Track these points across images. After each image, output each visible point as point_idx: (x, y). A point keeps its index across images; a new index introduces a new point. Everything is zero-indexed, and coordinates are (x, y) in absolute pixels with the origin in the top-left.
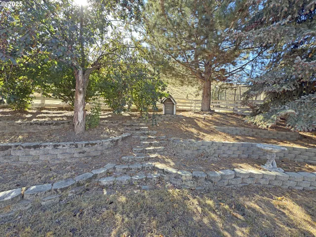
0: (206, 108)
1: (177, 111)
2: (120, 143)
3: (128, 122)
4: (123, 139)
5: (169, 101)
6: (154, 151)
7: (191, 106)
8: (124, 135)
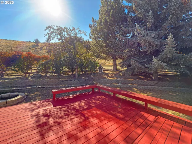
0: (115, 69)
1: (104, 70)
2: (86, 80)
3: (87, 75)
4: (87, 79)
5: (100, 67)
6: (95, 82)
7: (111, 68)
8: (87, 78)
